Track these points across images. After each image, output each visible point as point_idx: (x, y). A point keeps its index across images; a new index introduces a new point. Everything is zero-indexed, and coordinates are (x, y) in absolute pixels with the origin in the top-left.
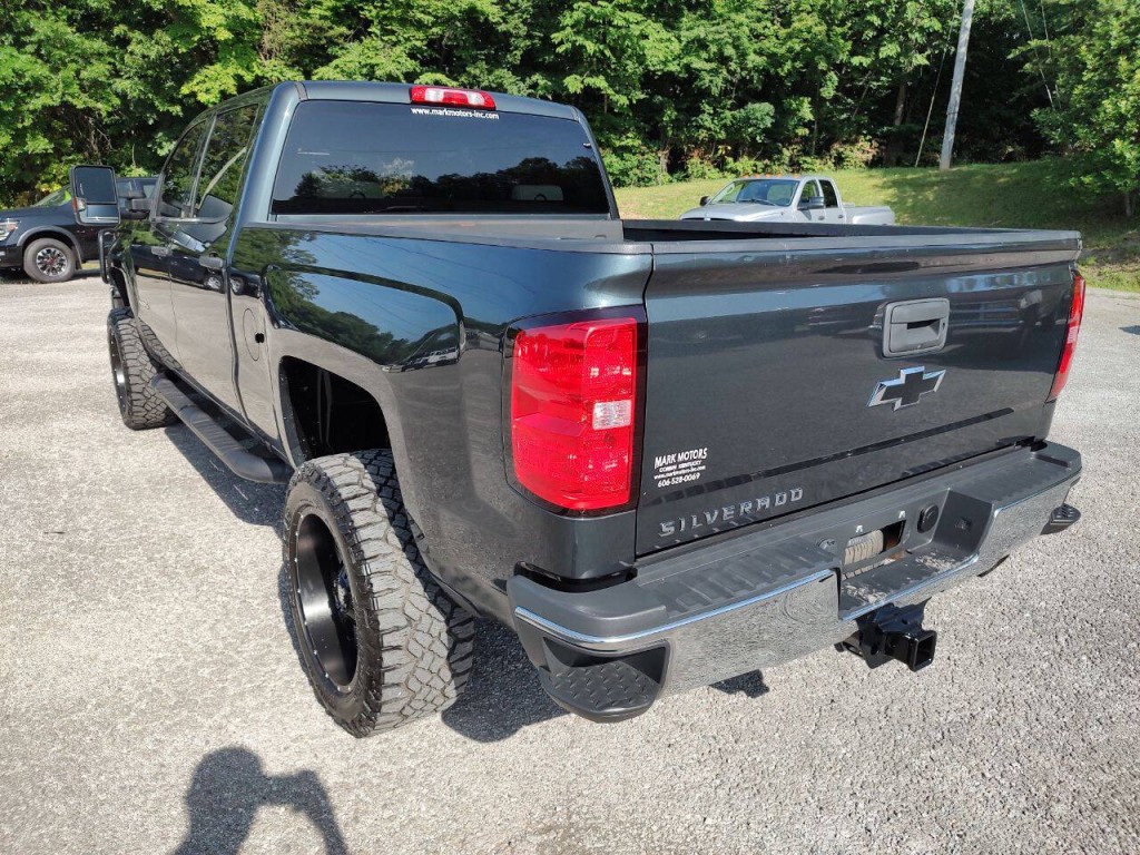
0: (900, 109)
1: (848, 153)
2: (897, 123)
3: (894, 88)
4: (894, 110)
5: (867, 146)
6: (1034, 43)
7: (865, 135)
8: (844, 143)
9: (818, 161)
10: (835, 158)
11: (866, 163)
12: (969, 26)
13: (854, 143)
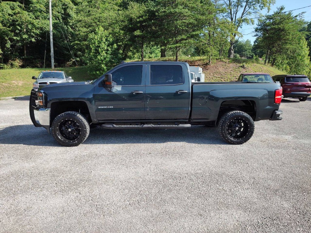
0: (25, 52)
1: (14, 63)
2: (25, 55)
3: (23, 46)
4: (24, 52)
5: (19, 61)
6: (77, 42)
7: (18, 58)
8: (12, 60)
9: (6, 65)
10: (11, 64)
11: (20, 66)
12: (52, 34)
13: (15, 60)
